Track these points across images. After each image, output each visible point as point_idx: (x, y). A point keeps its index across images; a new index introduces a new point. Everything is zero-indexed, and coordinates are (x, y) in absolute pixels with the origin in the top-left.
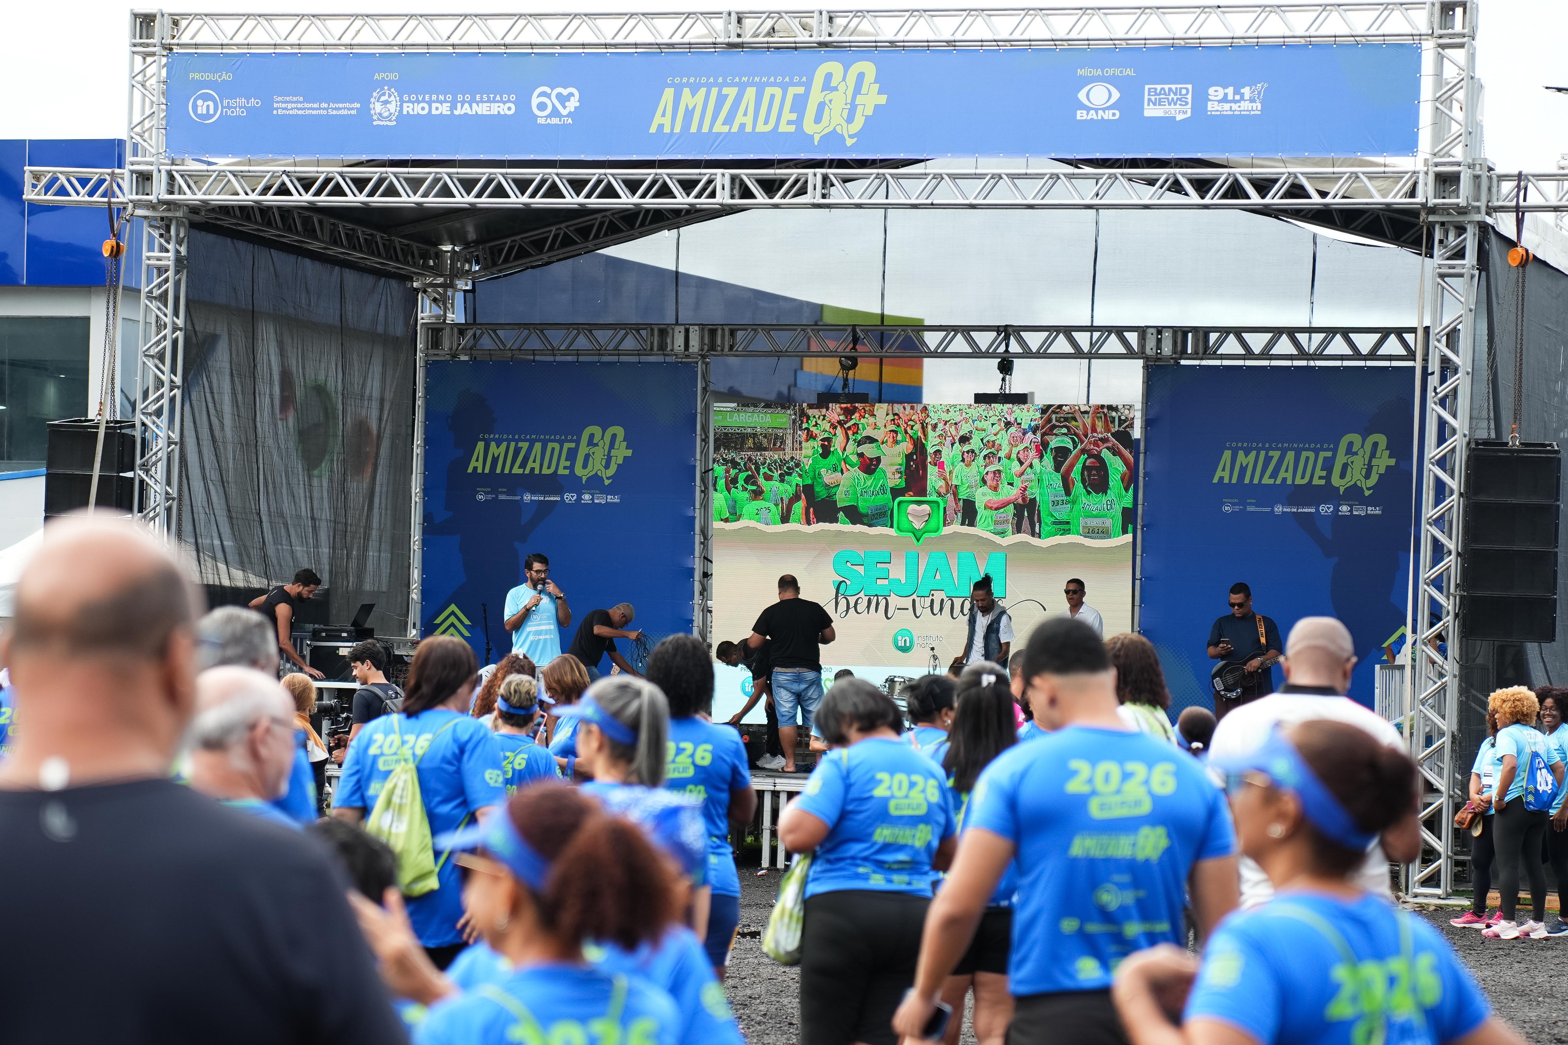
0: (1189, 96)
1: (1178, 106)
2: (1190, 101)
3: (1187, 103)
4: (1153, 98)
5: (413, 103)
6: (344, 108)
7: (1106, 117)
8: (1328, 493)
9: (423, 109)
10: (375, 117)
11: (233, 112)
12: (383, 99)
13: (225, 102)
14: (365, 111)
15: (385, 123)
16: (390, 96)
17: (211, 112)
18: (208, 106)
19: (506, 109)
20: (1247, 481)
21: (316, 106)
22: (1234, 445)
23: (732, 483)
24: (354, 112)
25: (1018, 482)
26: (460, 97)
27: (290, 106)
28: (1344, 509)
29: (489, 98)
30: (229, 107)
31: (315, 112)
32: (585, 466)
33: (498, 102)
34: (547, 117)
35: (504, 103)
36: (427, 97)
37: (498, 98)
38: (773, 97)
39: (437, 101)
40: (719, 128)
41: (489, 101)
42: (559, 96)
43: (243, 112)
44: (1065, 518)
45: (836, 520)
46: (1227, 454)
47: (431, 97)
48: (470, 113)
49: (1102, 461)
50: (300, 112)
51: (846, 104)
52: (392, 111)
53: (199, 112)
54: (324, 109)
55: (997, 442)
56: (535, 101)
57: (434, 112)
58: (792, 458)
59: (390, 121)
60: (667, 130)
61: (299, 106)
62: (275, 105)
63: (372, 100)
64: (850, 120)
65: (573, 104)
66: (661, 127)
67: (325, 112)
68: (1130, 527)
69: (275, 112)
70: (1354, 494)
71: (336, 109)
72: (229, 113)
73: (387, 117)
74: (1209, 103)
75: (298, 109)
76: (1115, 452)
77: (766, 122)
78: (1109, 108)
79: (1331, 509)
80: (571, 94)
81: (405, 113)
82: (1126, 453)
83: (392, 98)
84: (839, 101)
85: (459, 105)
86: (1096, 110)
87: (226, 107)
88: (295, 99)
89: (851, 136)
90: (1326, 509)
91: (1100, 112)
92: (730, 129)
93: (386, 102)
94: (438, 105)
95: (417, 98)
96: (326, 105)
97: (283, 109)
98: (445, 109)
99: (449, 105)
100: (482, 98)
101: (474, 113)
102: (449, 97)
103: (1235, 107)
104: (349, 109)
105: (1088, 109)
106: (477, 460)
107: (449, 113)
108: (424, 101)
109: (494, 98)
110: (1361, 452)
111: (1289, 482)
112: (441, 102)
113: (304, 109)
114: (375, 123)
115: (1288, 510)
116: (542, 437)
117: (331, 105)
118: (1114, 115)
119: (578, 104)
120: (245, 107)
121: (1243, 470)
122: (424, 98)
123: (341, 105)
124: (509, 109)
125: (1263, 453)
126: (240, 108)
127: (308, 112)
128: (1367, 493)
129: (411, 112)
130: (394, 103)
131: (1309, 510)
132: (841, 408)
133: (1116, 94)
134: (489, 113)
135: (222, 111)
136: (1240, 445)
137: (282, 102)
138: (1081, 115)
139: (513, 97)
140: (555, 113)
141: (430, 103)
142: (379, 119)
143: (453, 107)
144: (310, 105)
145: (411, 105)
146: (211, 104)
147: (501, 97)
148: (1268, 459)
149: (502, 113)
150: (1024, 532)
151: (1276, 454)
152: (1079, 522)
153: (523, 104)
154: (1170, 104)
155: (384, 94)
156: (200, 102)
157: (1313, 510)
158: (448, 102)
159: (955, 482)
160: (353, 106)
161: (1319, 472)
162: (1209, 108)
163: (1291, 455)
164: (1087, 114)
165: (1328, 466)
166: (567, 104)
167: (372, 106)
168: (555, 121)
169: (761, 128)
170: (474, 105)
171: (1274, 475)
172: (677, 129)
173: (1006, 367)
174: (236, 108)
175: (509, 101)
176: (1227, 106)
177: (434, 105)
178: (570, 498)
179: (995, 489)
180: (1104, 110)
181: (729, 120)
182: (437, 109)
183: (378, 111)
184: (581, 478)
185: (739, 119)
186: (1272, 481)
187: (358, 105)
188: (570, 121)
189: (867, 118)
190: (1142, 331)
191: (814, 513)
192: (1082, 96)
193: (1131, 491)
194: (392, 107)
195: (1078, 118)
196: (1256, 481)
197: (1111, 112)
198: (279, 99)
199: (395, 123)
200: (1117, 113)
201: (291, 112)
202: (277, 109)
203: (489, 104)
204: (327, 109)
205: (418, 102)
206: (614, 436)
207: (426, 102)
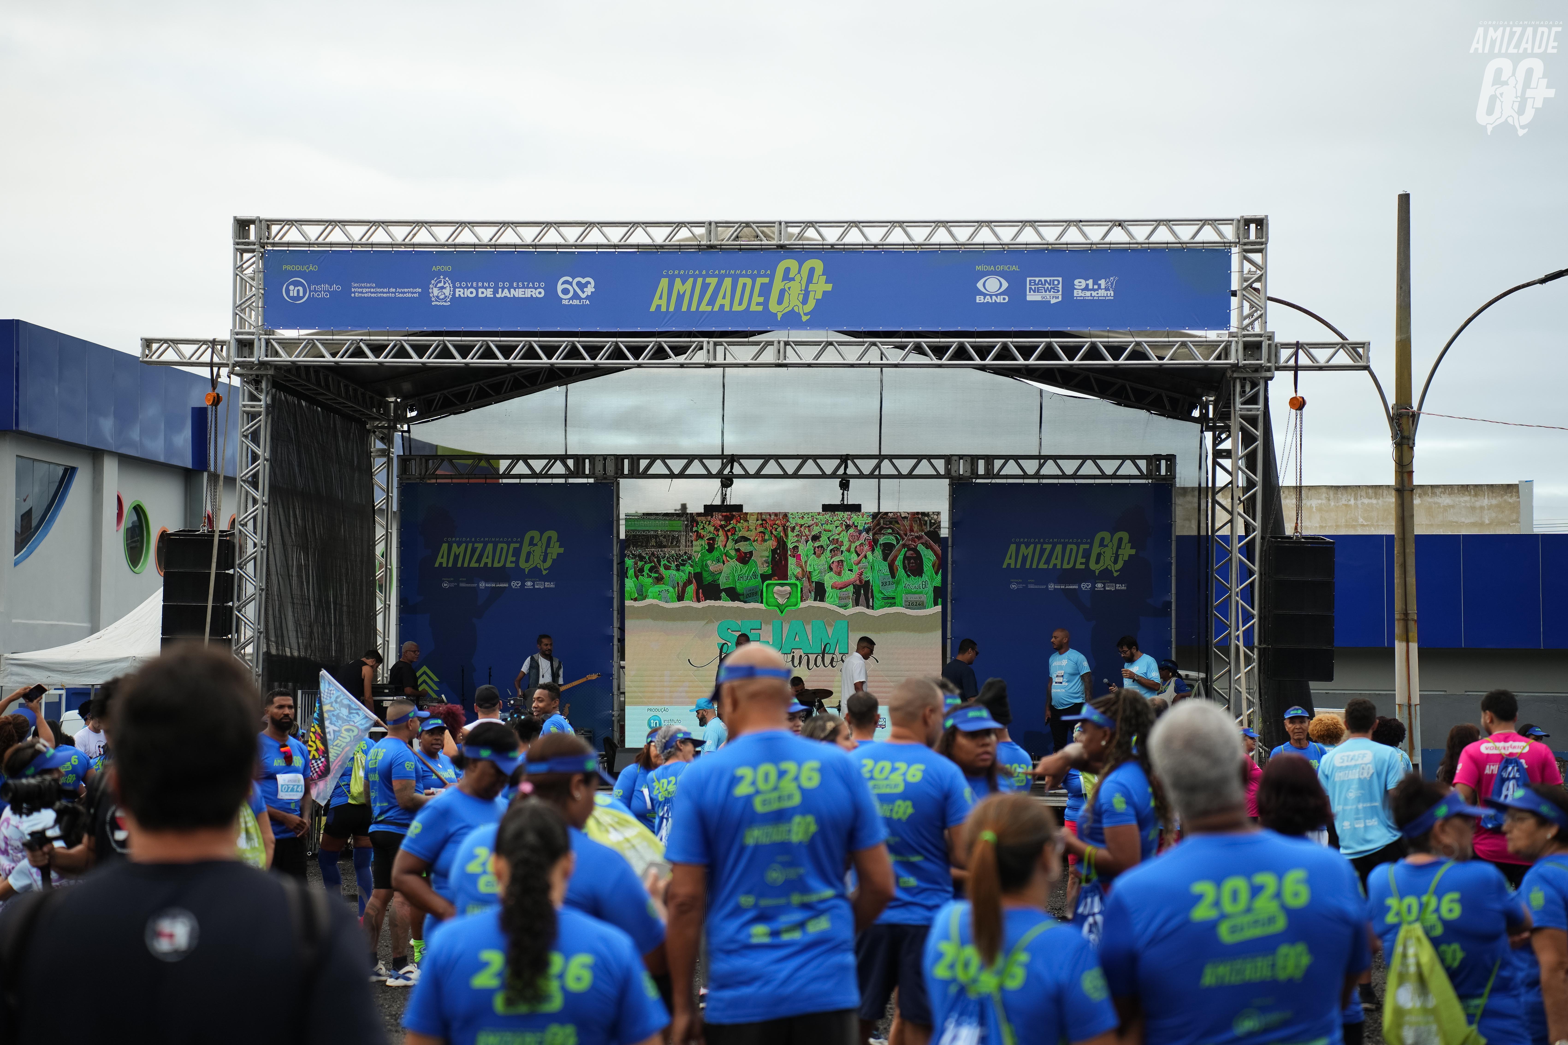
0: (1060, 286)
1: (1052, 293)
2: (1060, 289)
3: (1058, 291)
4: (1033, 287)
5: (463, 288)
6: (409, 292)
7: (998, 301)
8: (1087, 575)
9: (471, 293)
10: (433, 299)
11: (318, 295)
12: (439, 285)
13: (312, 287)
14: (425, 295)
15: (441, 304)
16: (445, 283)
17: (301, 294)
18: (298, 291)
19: (538, 293)
20: (1028, 566)
21: (385, 290)
22: (1018, 540)
23: (639, 572)
24: (415, 295)
25: (855, 568)
26: (501, 284)
27: (364, 290)
28: (1099, 586)
29: (524, 285)
30: (315, 291)
31: (385, 295)
32: (527, 561)
33: (531, 288)
34: (569, 299)
35: (536, 289)
36: (474, 284)
37: (531, 285)
38: (745, 285)
39: (483, 287)
40: (704, 307)
41: (523, 287)
42: (579, 284)
43: (327, 295)
44: (892, 594)
45: (719, 598)
46: (1013, 547)
47: (477, 284)
48: (509, 296)
49: (918, 553)
50: (373, 295)
51: (801, 291)
52: (447, 294)
53: (291, 295)
54: (392, 293)
55: (840, 540)
56: (560, 287)
57: (480, 295)
58: (686, 553)
59: (445, 302)
60: (664, 309)
61: (372, 290)
62: (353, 290)
63: (431, 286)
64: (805, 302)
65: (590, 290)
66: (659, 307)
67: (393, 295)
68: (940, 601)
69: (353, 295)
70: (1106, 575)
71: (402, 293)
72: (316, 295)
73: (443, 299)
74: (1075, 291)
75: (372, 293)
76: (928, 546)
77: (740, 304)
78: (1000, 294)
79: (1090, 586)
80: (589, 283)
81: (457, 296)
82: (936, 547)
83: (447, 285)
84: (795, 289)
85: (500, 290)
86: (991, 296)
87: (312, 291)
88: (368, 285)
89: (805, 314)
90: (1086, 586)
91: (994, 297)
92: (713, 308)
93: (442, 288)
94: (484, 290)
95: (467, 284)
96: (394, 290)
97: (359, 293)
98: (489, 293)
99: (492, 290)
100: (518, 285)
101: (512, 296)
102: (492, 284)
103: (1094, 294)
104: (412, 293)
105: (985, 295)
106: (442, 557)
107: (492, 296)
108: (472, 287)
109: (528, 285)
110: (1110, 545)
111: (1059, 567)
112: (486, 288)
113: (376, 293)
114: (433, 304)
115: (1059, 587)
116: (493, 539)
117: (398, 290)
118: (1004, 299)
119: (593, 290)
120: (328, 291)
121: (1025, 558)
122: (472, 284)
123: (406, 290)
124: (540, 293)
125: (1039, 546)
126: (324, 292)
127: (379, 295)
128: (1116, 574)
129: (462, 296)
130: (448, 288)
131: (1074, 587)
132: (722, 516)
133: (1005, 285)
134: (524, 296)
135: (310, 294)
136: (1022, 540)
137: (359, 288)
138: (979, 299)
139: (543, 284)
140: (576, 296)
141: (477, 289)
142: (436, 301)
143: (495, 292)
144: (381, 290)
145: (462, 290)
146: (301, 289)
147: (533, 284)
148: (1042, 551)
149: (534, 296)
150: (862, 605)
151: (1048, 547)
152: (901, 597)
153: (551, 289)
154: (1046, 292)
155: (440, 282)
156: (291, 287)
157: (1077, 587)
158: (491, 288)
159: (809, 569)
160: (415, 290)
161: (1080, 560)
162: (1075, 295)
163: (1059, 548)
164: (984, 299)
165: (1087, 555)
166: (585, 290)
167: (430, 291)
168: (576, 302)
169: (736, 308)
170: (512, 290)
171: (1048, 562)
172: (672, 309)
173: (845, 486)
174: (321, 292)
175: (539, 287)
176: (1088, 293)
177: (480, 290)
178: (516, 584)
179: (839, 574)
180: (996, 295)
181: (711, 302)
182: (483, 293)
183: (436, 294)
184: (524, 570)
185: (719, 301)
186: (1046, 566)
187: (420, 290)
188: (588, 302)
189: (818, 300)
190: (948, 459)
191: (703, 593)
192: (980, 285)
193: (940, 574)
194: (447, 292)
195: (978, 301)
196: (1034, 566)
197: (1002, 297)
198: (356, 285)
199: (449, 303)
200: (1007, 298)
201: (366, 295)
202: (354, 293)
203: (523, 290)
204: (395, 293)
205: (468, 288)
206: (549, 538)
207: (474, 288)
